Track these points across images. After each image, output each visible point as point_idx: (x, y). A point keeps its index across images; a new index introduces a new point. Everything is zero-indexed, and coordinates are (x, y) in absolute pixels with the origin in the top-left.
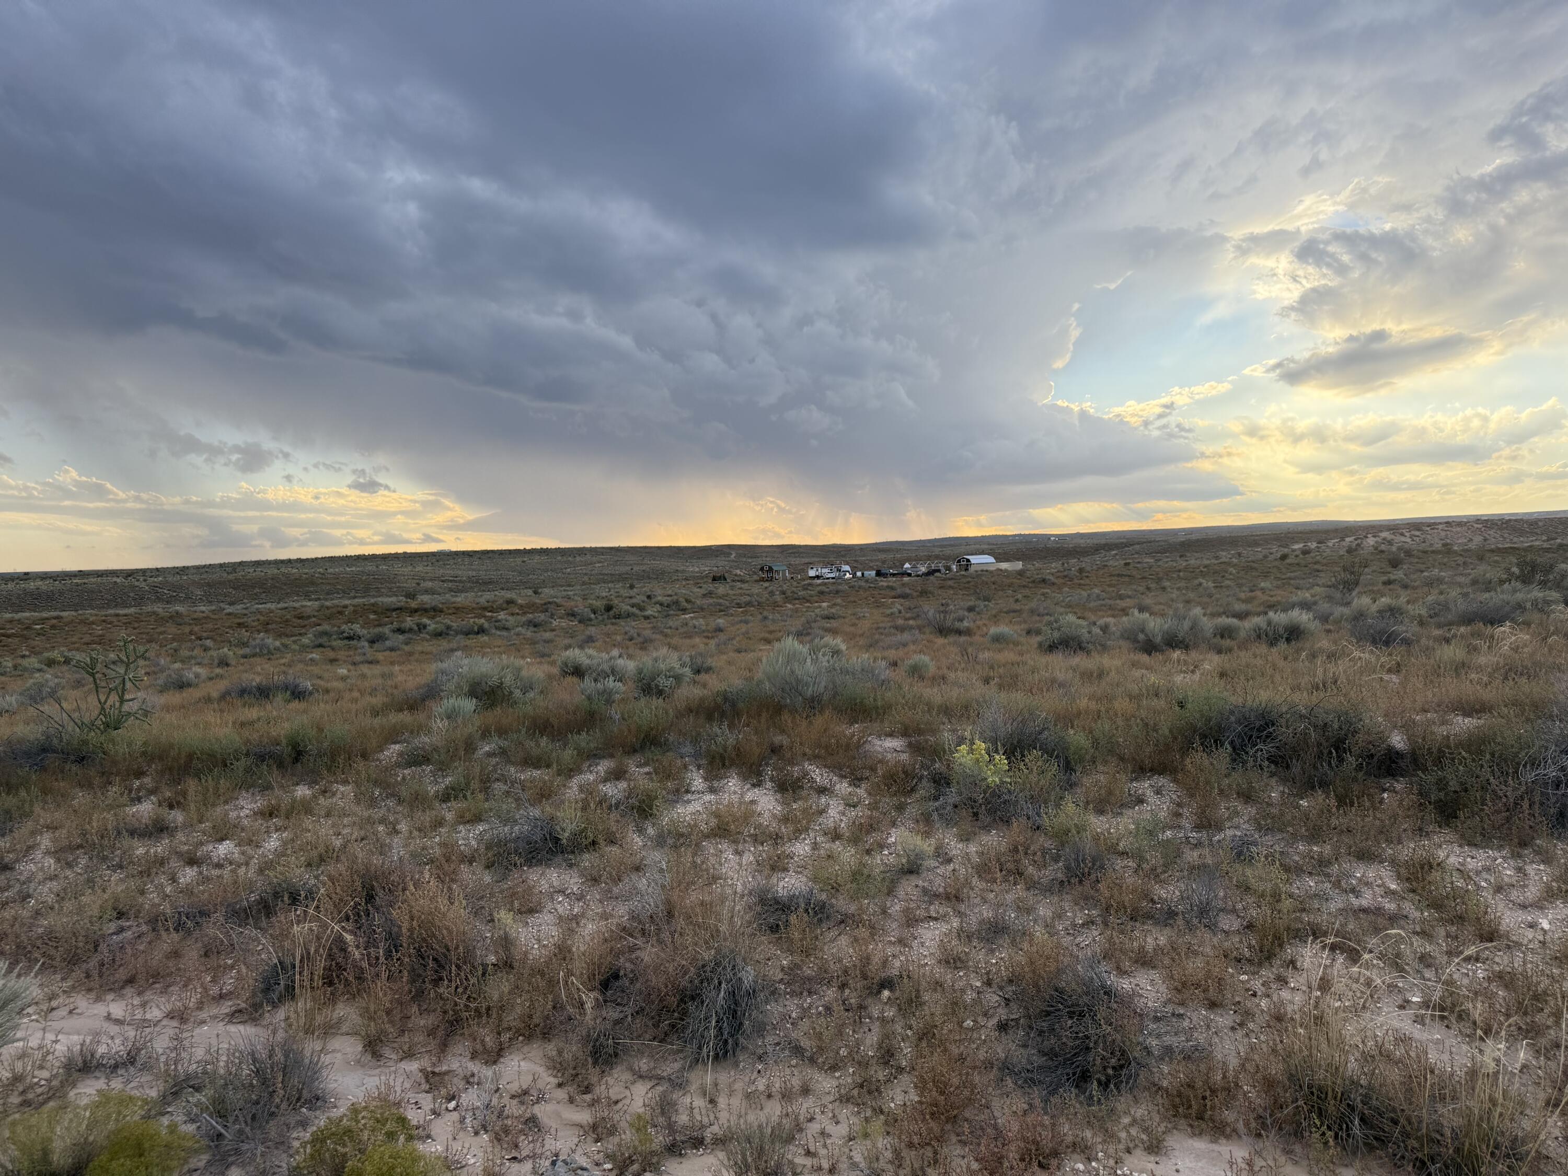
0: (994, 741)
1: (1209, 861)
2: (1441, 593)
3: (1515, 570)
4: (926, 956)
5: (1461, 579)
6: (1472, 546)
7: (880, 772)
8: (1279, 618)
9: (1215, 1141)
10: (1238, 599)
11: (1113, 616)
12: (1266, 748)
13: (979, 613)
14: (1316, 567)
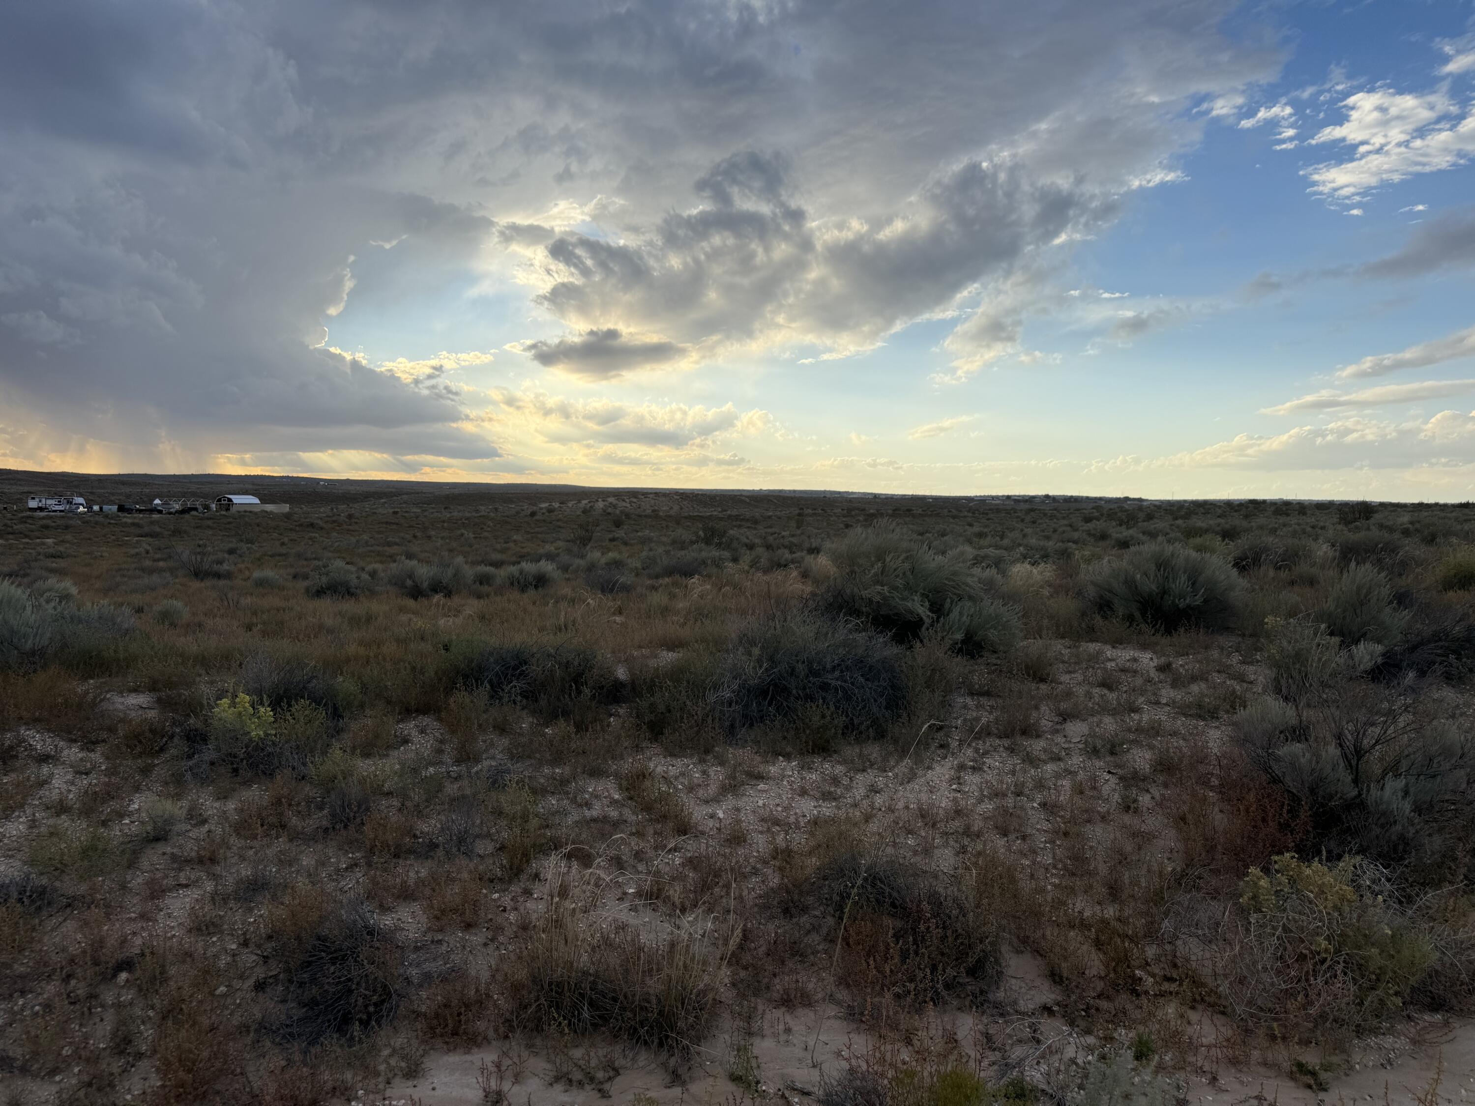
0: (259, 692)
1: (468, 792)
2: (651, 550)
3: (701, 533)
4: (173, 927)
5: (664, 539)
6: (672, 513)
7: (121, 733)
8: (528, 567)
9: (468, 1052)
10: (495, 550)
11: (381, 562)
12: (518, 685)
13: (241, 556)
14: (559, 523)
